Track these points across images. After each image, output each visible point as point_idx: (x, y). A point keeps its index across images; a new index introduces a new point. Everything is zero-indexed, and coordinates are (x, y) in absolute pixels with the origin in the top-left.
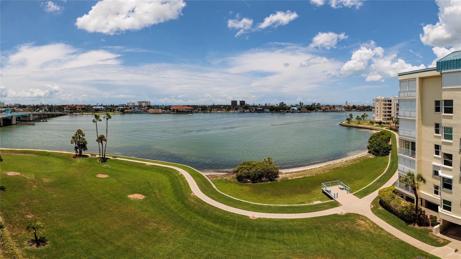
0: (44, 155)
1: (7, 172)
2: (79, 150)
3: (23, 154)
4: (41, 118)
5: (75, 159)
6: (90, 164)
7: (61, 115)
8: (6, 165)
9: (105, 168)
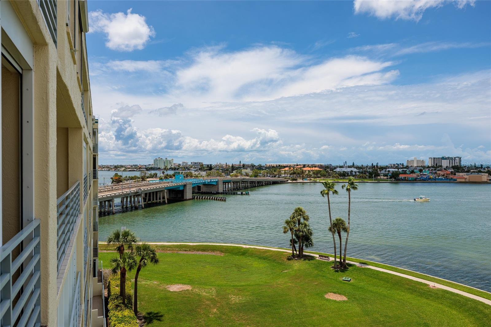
0: (236, 254)
1: (169, 286)
2: (298, 245)
3: (200, 253)
4: (238, 189)
5: (291, 262)
6: (316, 272)
7: (275, 183)
8: (168, 273)
9: (344, 283)
